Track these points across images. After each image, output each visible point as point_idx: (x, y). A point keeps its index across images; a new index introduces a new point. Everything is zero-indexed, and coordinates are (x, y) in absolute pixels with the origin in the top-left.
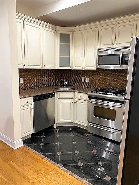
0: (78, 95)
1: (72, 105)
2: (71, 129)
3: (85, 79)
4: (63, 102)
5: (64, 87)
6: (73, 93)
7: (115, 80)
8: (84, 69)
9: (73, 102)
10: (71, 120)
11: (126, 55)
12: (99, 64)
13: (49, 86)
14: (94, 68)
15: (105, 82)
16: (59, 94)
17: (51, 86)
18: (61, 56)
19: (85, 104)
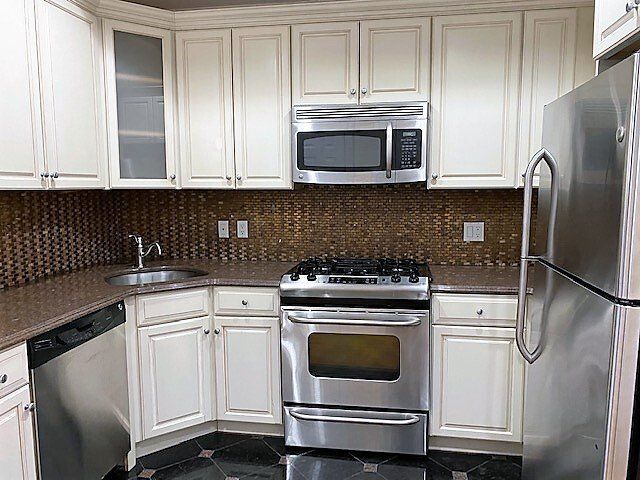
0: (229, 297)
1: (202, 344)
2: (207, 454)
3: (233, 227)
4: (163, 338)
5: (141, 266)
6: (204, 291)
7: (352, 225)
8: (238, 187)
9: (207, 333)
10: (201, 415)
11: (405, 134)
12: (302, 165)
13: (62, 272)
14: (285, 184)
15: (314, 233)
16: (140, 305)
17: (71, 270)
18: (124, 132)
19: (264, 332)
